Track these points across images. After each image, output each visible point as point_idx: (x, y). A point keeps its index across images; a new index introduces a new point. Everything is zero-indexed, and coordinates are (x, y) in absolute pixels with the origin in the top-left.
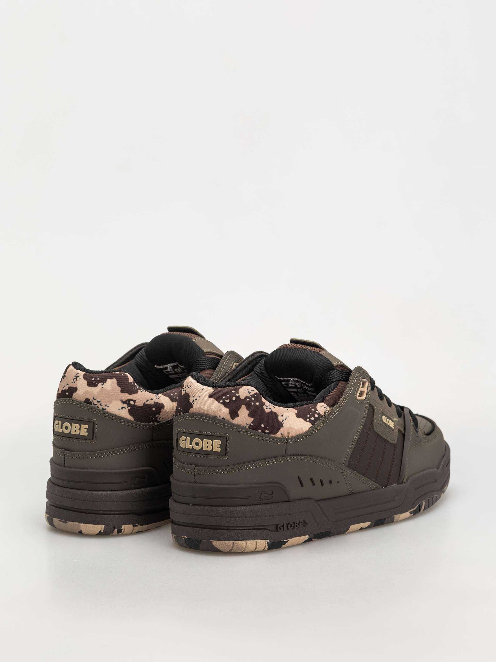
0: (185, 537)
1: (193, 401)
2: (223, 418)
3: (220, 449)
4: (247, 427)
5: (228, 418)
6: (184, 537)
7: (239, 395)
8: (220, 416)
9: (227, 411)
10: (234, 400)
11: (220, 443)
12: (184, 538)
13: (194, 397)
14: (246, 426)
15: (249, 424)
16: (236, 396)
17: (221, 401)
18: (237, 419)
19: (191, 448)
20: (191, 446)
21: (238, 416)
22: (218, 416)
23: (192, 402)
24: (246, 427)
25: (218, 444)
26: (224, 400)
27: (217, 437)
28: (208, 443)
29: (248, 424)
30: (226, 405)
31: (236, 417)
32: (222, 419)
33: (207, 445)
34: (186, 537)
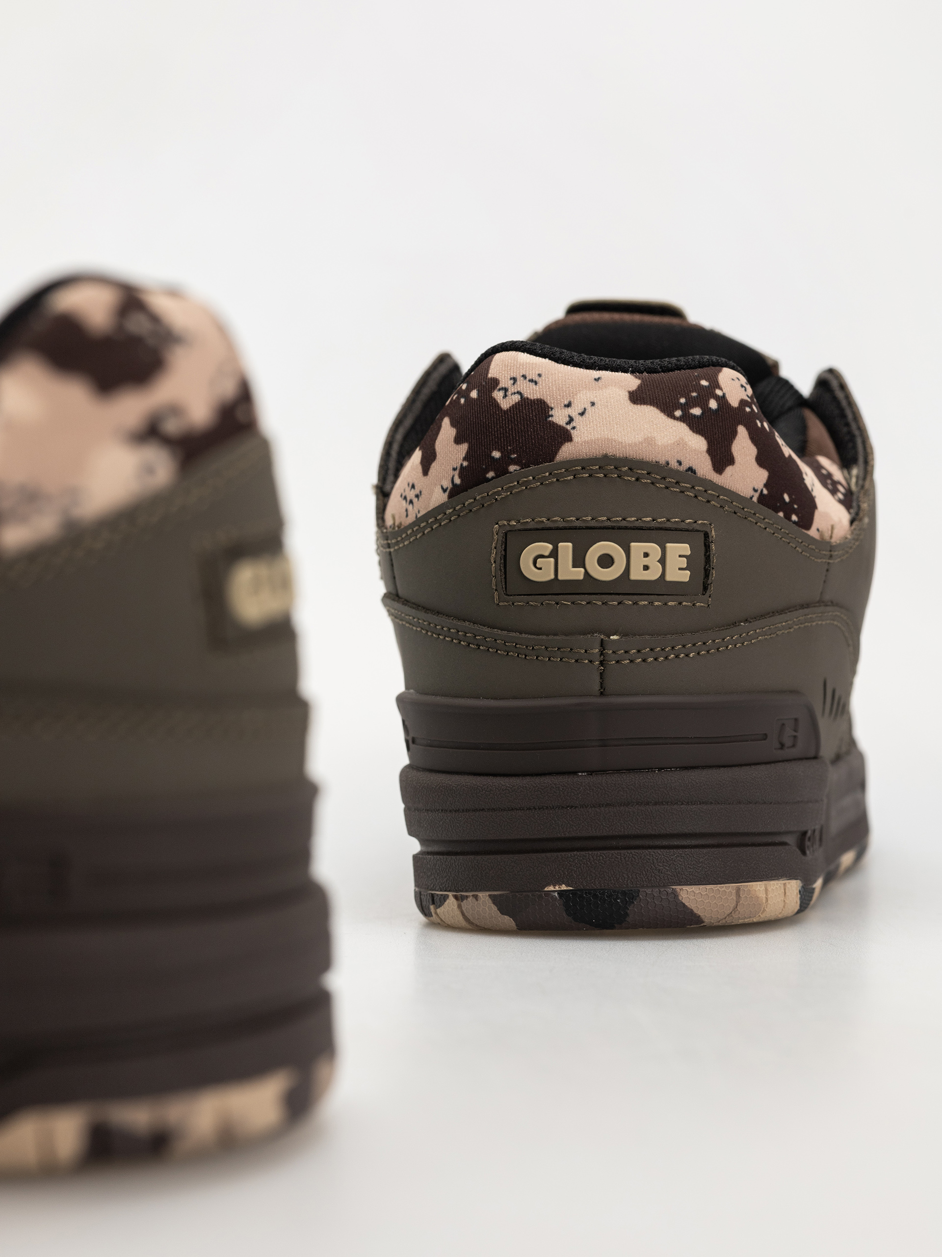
0: (564, 887)
1: (571, 420)
2: (690, 469)
3: (688, 572)
4: (755, 499)
5: (704, 467)
6: (557, 888)
7: (724, 394)
8: (680, 463)
9: (699, 443)
10: (716, 409)
11: (688, 553)
12: (556, 894)
13: (568, 405)
14: (753, 496)
15: (759, 491)
16: (717, 398)
17: (678, 413)
18: (729, 470)
19: (581, 577)
20: (580, 572)
21: (731, 461)
22: (674, 464)
23: (564, 425)
24: (751, 498)
25: (680, 556)
26: (685, 408)
27: (676, 533)
28: (646, 555)
29: (756, 488)
30: (695, 425)
31: (728, 465)
32: (686, 471)
33: (646, 561)
34: (567, 885)
